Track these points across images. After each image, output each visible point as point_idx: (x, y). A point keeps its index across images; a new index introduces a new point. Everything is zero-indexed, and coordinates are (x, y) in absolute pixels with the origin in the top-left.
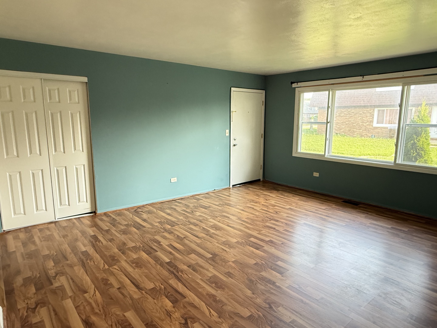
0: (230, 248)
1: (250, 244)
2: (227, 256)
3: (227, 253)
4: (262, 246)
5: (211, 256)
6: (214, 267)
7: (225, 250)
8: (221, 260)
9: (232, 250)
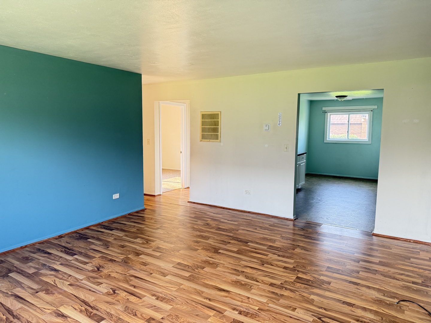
0: (207, 260)
1: (188, 268)
2: (207, 253)
3: (207, 255)
4: (174, 267)
5: (219, 251)
6: (211, 244)
7: (210, 257)
8: (209, 250)
9: (205, 259)
